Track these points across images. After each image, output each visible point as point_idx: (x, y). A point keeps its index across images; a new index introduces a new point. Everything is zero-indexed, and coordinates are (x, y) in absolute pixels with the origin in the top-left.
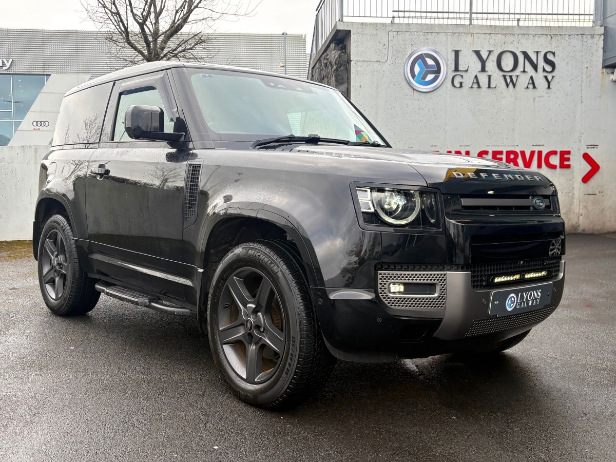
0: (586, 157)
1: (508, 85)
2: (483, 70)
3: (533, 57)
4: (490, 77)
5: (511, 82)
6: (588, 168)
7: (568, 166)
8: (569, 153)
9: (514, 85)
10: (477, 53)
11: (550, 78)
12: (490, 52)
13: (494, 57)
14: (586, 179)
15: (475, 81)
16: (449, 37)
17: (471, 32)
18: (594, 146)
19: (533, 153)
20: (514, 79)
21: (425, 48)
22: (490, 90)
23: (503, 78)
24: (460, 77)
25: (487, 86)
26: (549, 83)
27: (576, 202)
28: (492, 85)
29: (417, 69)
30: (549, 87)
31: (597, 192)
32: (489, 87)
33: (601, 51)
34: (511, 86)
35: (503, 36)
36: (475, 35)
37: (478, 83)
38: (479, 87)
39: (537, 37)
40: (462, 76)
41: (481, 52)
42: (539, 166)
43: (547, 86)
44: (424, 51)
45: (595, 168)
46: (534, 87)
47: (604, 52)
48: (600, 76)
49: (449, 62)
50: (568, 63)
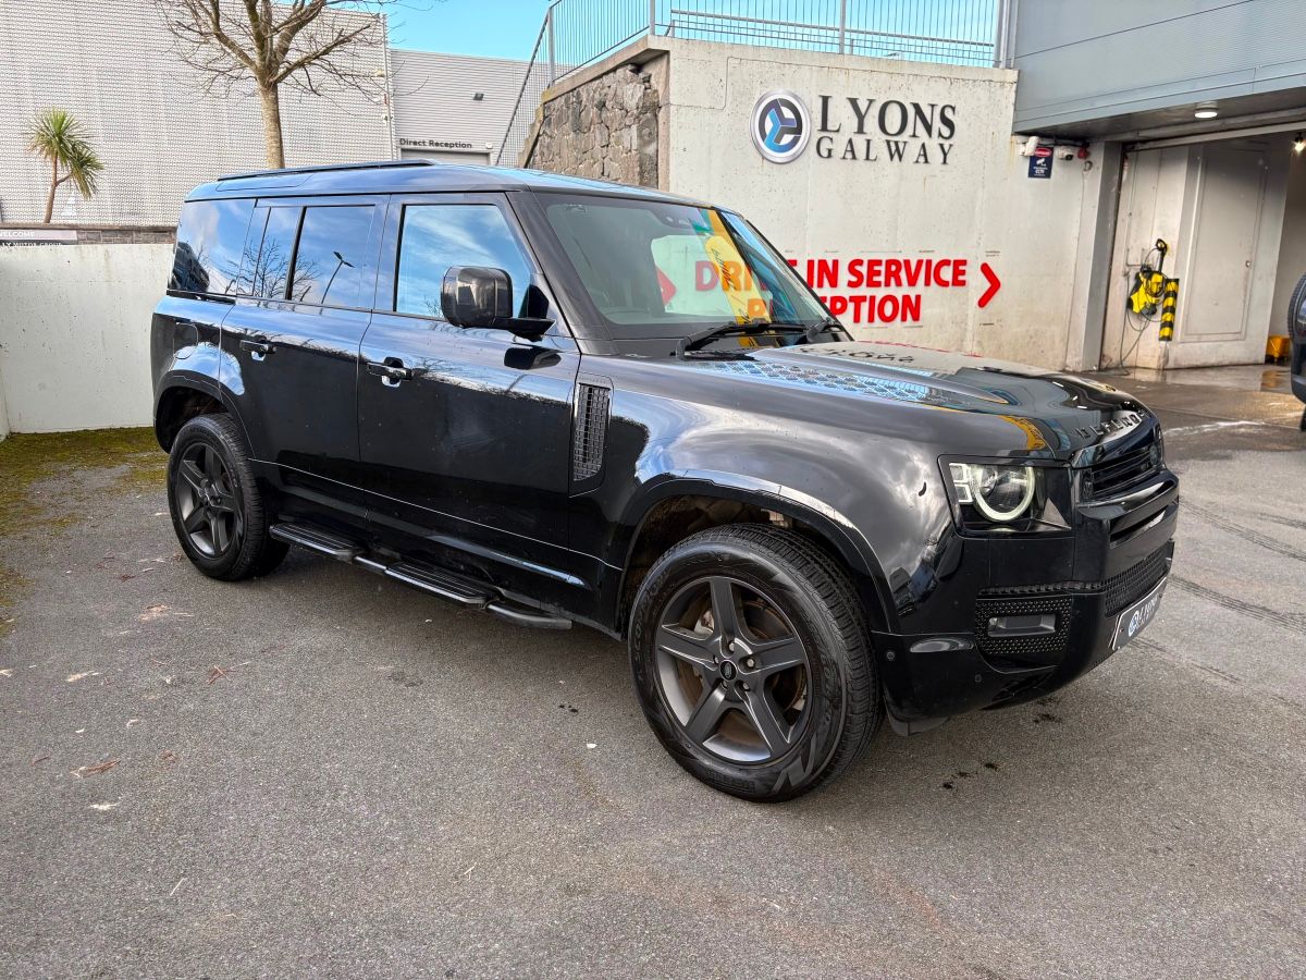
0: (986, 269)
1: (892, 157)
2: (860, 130)
3: (927, 112)
4: (868, 141)
5: (896, 153)
6: (987, 285)
7: (963, 283)
8: (964, 263)
9: (900, 157)
10: (853, 102)
11: (946, 149)
12: (871, 101)
13: (875, 111)
14: (983, 302)
15: (849, 149)
16: (815, 74)
17: (846, 67)
18: (995, 253)
19: (920, 263)
20: (901, 146)
21: (781, 91)
22: (868, 162)
23: (885, 144)
24: (829, 141)
25: (864, 156)
26: (945, 155)
27: (969, 335)
28: (872, 157)
29: (769, 125)
30: (945, 162)
31: (994, 321)
32: (867, 158)
33: (1012, 108)
34: (896, 157)
35: (889, 76)
36: (851, 72)
37: (853, 151)
38: (854, 157)
39: (932, 82)
40: (831, 139)
41: (858, 102)
42: (927, 283)
43: (942, 160)
44: (780, 94)
45: (995, 284)
46: (926, 161)
47: (1015, 110)
48: (1008, 146)
49: (814, 116)
50: (970, 125)
